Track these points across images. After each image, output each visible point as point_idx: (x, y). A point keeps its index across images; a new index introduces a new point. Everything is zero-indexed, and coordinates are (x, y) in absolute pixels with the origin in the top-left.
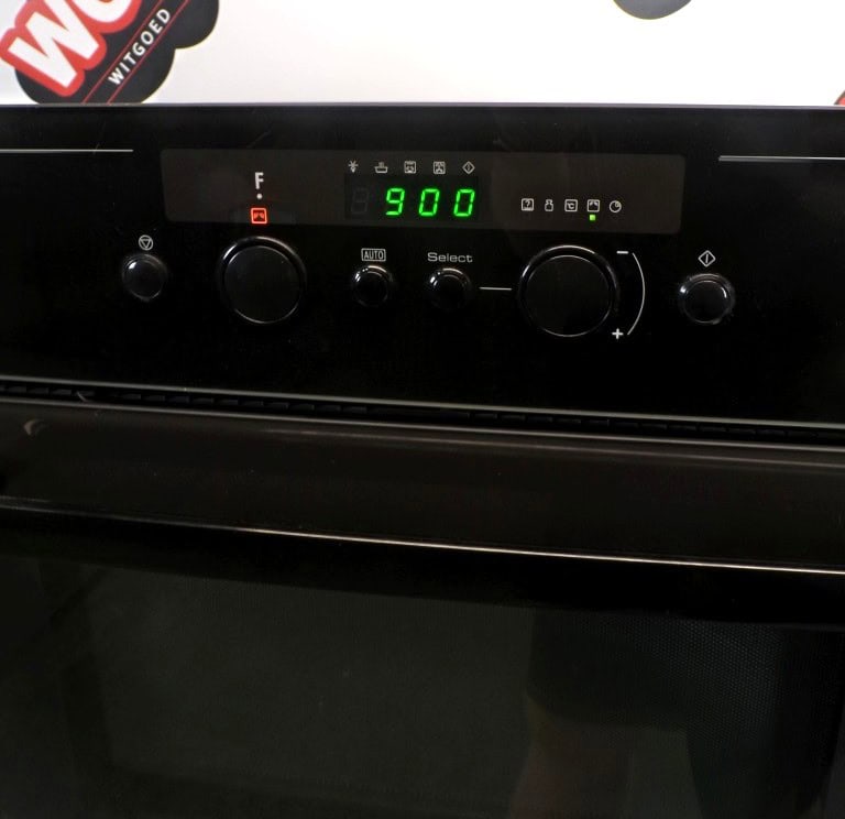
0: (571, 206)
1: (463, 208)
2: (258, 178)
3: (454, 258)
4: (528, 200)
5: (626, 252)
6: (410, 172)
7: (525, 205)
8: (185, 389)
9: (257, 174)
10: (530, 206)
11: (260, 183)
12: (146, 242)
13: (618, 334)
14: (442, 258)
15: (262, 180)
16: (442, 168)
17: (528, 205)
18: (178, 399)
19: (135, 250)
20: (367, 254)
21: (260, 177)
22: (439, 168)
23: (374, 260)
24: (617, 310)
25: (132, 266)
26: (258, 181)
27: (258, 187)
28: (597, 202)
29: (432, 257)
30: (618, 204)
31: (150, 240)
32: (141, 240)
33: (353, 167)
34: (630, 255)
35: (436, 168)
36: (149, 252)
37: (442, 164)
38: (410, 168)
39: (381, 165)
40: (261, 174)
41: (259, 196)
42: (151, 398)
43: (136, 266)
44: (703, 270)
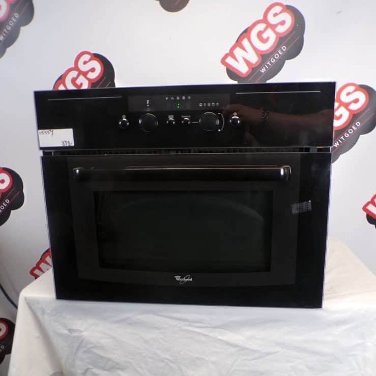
0: (209, 104)
2: (148, 102)
6: (178, 99)
12: (124, 116)
13: (219, 130)
17: (201, 105)
20: (170, 116)
23: (171, 118)
27: (148, 104)
28: (214, 103)
29: (183, 116)
30: (218, 104)
33: (167, 98)
34: (220, 114)
37: (184, 97)
39: (172, 98)
41: (148, 106)
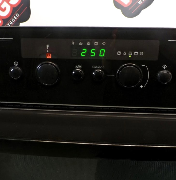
0: (130, 53)
1: (102, 54)
2: (47, 46)
3: (99, 67)
4: (119, 52)
5: (144, 65)
6: (88, 45)
7: (118, 53)
8: (26, 103)
9: (47, 45)
10: (120, 53)
11: (48, 48)
12: (16, 63)
13: (142, 86)
14: (96, 67)
15: (48, 47)
16: (97, 43)
18: (24, 106)
19: (13, 65)
20: (76, 66)
21: (48, 46)
22: (96, 43)
23: (78, 67)
24: (142, 80)
25: (12, 70)
26: (47, 47)
27: (47, 49)
28: (137, 52)
29: (94, 67)
30: (142, 53)
31: (17, 63)
32: (15, 63)
33: (73, 43)
34: (145, 66)
35: (95, 43)
36: (17, 66)
37: (97, 42)
38: (88, 44)
39: (81, 43)
40: (48, 45)
41: (48, 51)
42: (16, 106)
43: (13, 70)
44: (164, 70)
